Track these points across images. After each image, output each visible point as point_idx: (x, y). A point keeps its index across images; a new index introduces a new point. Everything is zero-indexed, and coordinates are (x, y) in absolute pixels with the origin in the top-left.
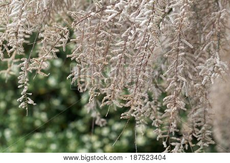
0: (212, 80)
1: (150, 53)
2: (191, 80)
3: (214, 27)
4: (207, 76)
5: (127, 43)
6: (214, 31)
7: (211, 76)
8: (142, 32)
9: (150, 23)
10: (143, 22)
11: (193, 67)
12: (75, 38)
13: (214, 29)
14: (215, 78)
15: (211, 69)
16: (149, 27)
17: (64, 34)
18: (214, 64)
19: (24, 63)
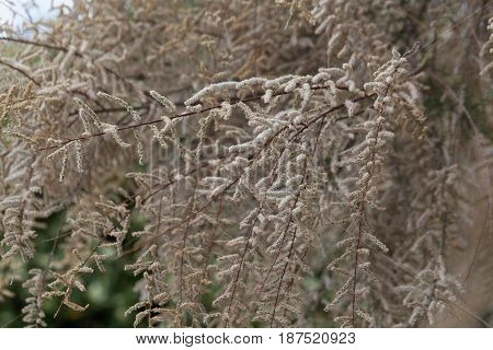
0: (430, 315)
1: (299, 261)
2: (387, 312)
3: (434, 200)
4: (418, 308)
5: (250, 240)
6: (434, 210)
7: (427, 306)
8: (280, 221)
9: (298, 203)
10: (284, 200)
11: (390, 285)
12: (143, 230)
13: (434, 206)
14: (435, 311)
15: (428, 291)
16: (295, 210)
17: (119, 219)
18: (435, 281)
19: (35, 278)
